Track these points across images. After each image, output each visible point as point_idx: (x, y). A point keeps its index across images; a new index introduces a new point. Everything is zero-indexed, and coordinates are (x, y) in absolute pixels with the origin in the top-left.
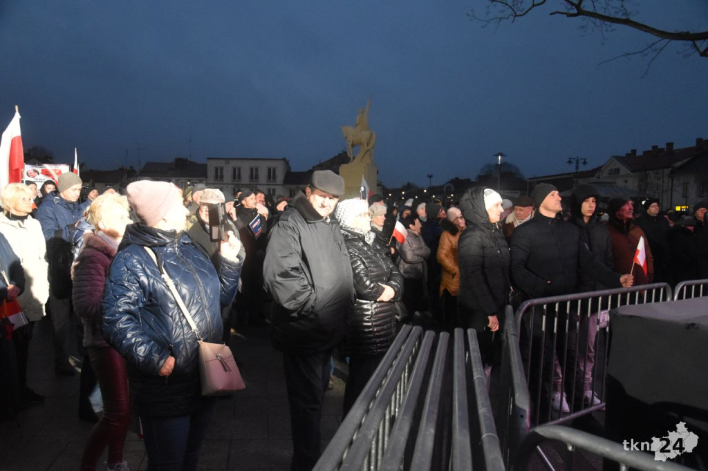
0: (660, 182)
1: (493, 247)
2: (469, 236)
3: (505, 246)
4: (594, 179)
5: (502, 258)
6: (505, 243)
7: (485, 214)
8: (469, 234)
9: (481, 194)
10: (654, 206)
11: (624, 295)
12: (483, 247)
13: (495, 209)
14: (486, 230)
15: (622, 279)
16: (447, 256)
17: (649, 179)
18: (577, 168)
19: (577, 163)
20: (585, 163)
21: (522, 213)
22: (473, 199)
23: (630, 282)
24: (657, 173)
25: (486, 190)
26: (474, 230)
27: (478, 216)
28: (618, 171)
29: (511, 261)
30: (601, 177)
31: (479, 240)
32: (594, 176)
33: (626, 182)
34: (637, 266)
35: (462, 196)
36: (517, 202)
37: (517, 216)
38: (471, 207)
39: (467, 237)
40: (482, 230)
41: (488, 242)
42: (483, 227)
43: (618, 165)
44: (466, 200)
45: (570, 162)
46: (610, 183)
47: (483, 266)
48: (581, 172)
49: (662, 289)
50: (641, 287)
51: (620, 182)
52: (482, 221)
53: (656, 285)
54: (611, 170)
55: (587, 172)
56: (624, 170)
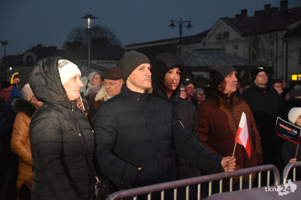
0: (274, 48)
1: (73, 130)
2: (44, 118)
3: (88, 129)
4: (200, 46)
5: (85, 143)
6: (88, 124)
7: (62, 90)
8: (43, 116)
9: (55, 65)
10: (262, 76)
11: (226, 181)
12: (61, 131)
13: (72, 83)
14: (64, 110)
15: (223, 162)
16: (23, 143)
17: (260, 45)
18: (181, 32)
19: (181, 27)
20: (189, 26)
21: (112, 87)
22: (46, 72)
23: (233, 165)
24: (270, 37)
25: (60, 61)
26: (49, 111)
27: (52, 93)
28: (227, 35)
29: (96, 145)
30: (207, 43)
31: (56, 121)
32: (200, 42)
33: (236, 48)
34: (240, 146)
35: (32, 70)
36: (106, 75)
37: (108, 91)
38: (44, 83)
39: (41, 119)
40: (59, 110)
41: (67, 125)
42: (60, 107)
43: (227, 28)
44: (37, 74)
45: (172, 25)
46: (218, 50)
47: (62, 155)
48: (186, 38)
49: (269, 173)
50: (245, 170)
51: (230, 49)
52: (58, 98)
53: (262, 167)
54: (219, 35)
55: (193, 37)
56: (234, 35)
